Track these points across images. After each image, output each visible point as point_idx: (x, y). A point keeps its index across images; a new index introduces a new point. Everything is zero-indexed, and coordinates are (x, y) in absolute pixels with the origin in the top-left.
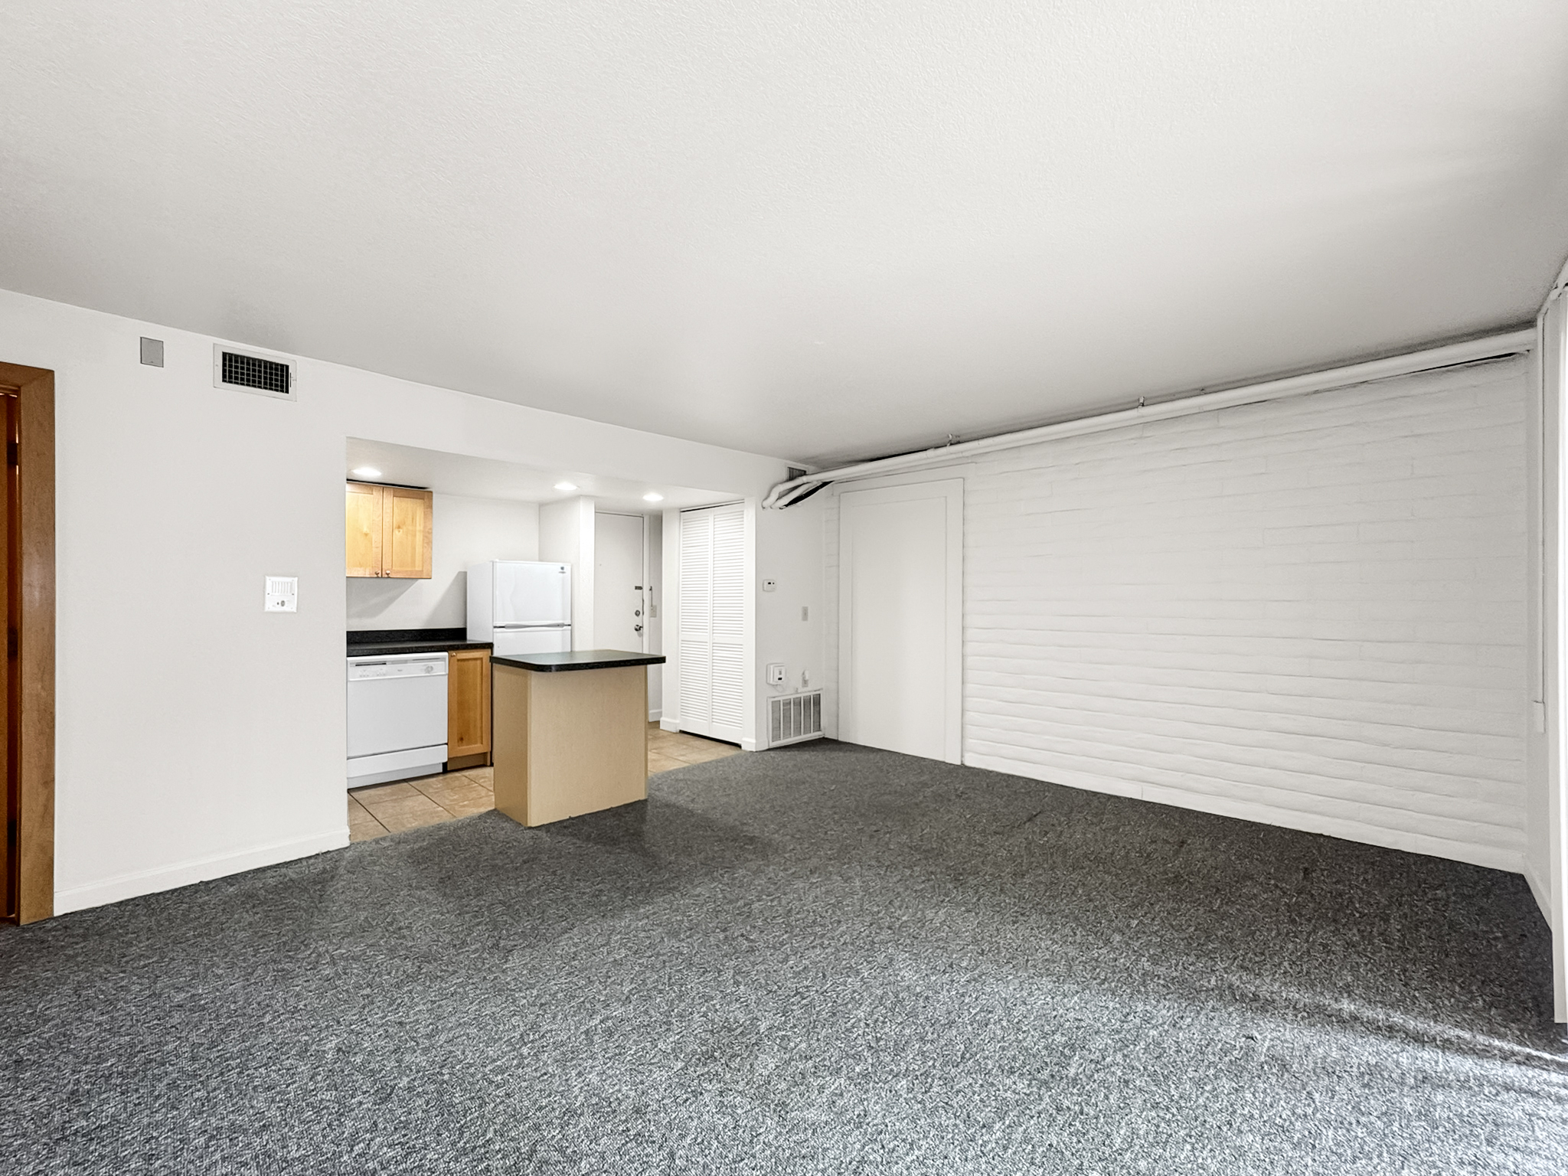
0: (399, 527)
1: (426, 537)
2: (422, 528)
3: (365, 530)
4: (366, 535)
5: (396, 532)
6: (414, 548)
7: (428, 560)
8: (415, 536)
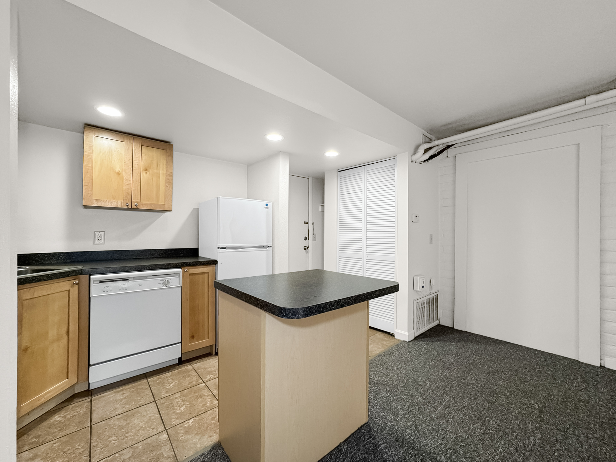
0: (146, 170)
1: (168, 179)
2: (165, 172)
3: (117, 169)
4: (119, 174)
5: (144, 173)
6: (158, 187)
7: (169, 196)
8: (159, 177)
